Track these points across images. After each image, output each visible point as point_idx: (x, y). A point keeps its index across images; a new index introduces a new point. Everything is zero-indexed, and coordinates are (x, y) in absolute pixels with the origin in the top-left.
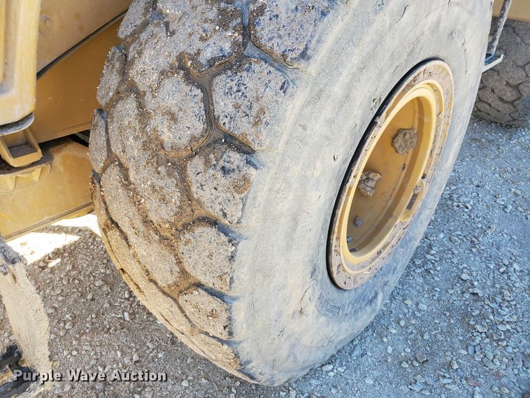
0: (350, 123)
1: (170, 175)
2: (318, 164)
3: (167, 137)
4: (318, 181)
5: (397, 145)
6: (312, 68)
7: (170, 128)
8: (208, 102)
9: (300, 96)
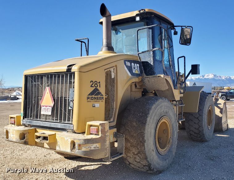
5: (164, 133)
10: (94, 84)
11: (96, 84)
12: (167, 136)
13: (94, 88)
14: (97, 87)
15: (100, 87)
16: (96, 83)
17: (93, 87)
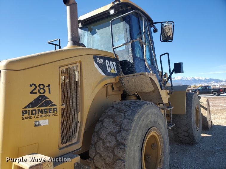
0: (139, 140)
1: (110, 152)
2: (136, 147)
3: (109, 145)
4: (136, 151)
6: (132, 131)
7: (110, 144)
8: (116, 138)
9: (131, 135)
10: (38, 88)
11: (43, 89)
12: (157, 153)
13: (39, 95)
14: (44, 93)
15: (50, 92)
16: (42, 87)
17: (36, 93)
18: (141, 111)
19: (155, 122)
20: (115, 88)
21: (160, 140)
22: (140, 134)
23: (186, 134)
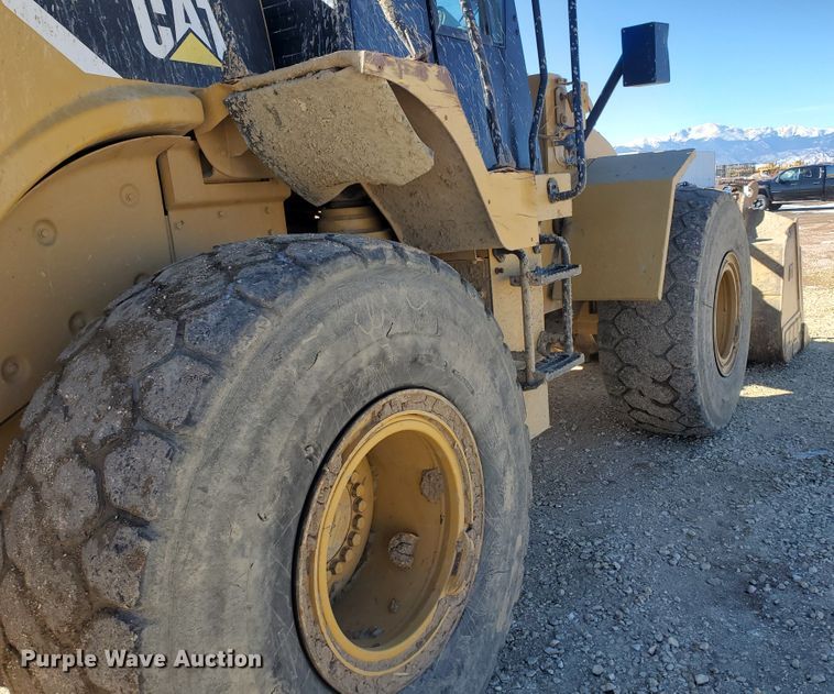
3: (62, 524)
4: (241, 546)
5: (426, 492)
7: (64, 516)
8: (100, 481)
12: (447, 519)
18: (298, 304)
19: (415, 360)
20: (222, 166)
21: (457, 453)
22: (278, 444)
23: (664, 396)
